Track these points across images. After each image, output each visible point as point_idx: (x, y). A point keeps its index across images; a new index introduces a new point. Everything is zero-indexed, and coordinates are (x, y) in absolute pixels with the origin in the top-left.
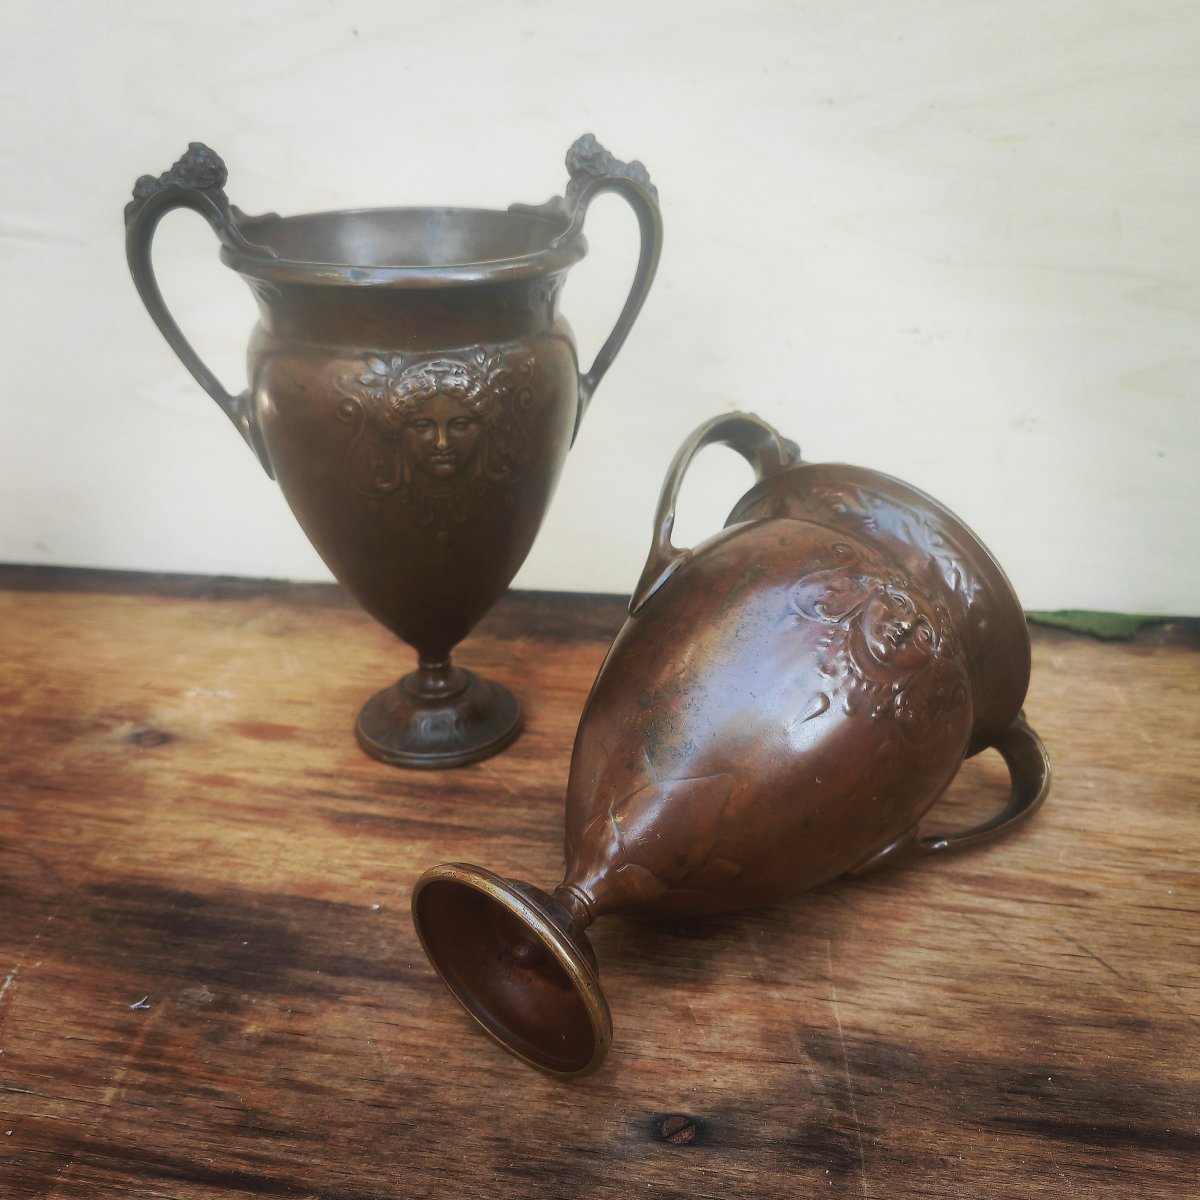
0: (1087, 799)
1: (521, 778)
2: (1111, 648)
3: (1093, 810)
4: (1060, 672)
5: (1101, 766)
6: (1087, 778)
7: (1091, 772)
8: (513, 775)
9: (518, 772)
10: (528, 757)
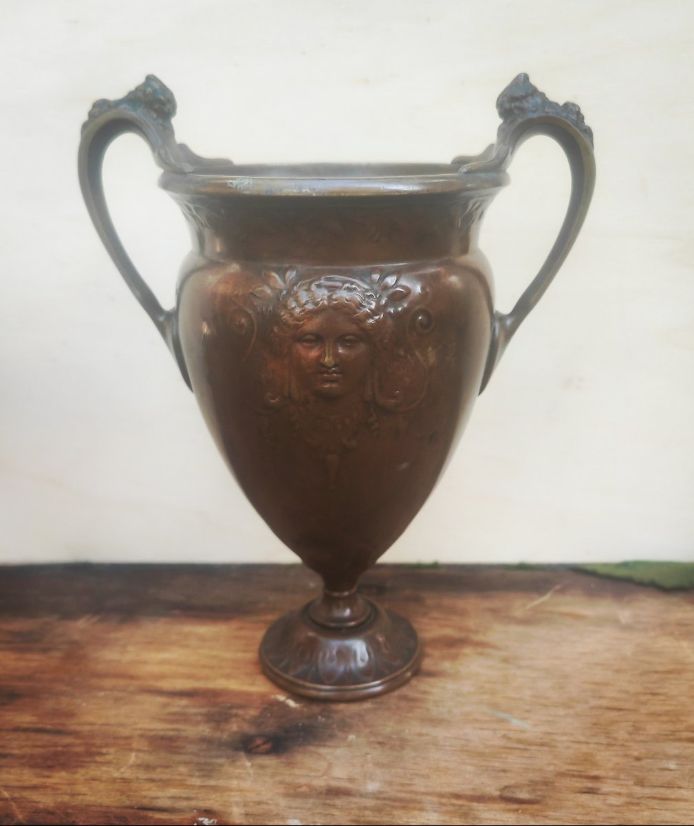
0: (670, 786)
1: (35, 796)
2: (675, 599)
3: (677, 800)
4: (628, 628)
5: (680, 740)
6: (668, 757)
7: (672, 748)
8: (26, 794)
9: (34, 788)
10: (50, 767)
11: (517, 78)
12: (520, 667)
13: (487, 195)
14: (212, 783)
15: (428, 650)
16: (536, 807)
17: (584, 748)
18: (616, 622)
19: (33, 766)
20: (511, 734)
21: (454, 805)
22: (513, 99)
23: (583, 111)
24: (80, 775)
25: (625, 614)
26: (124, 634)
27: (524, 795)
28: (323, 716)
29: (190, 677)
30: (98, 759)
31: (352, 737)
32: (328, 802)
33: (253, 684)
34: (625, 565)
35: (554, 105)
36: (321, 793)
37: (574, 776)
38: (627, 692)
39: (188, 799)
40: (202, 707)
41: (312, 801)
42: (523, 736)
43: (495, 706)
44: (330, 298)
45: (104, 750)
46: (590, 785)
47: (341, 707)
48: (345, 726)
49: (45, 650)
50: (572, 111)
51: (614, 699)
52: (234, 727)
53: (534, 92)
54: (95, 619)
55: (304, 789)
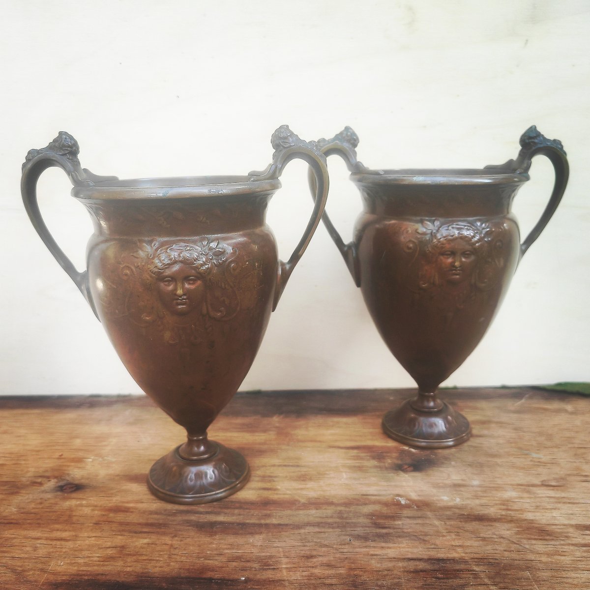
4: (573, 413)
11: (531, 127)
12: (524, 432)
13: (518, 186)
14: (393, 484)
15: (473, 426)
16: (562, 488)
17: (575, 464)
18: (566, 411)
19: (295, 480)
20: (534, 460)
21: (520, 488)
22: (530, 138)
23: (563, 144)
24: (321, 483)
25: (569, 407)
26: (302, 422)
27: (553, 483)
28: (433, 455)
29: (351, 440)
30: (326, 476)
31: (453, 463)
32: (457, 489)
33: (388, 443)
34: (559, 384)
35: (549, 140)
36: (450, 486)
37: (574, 475)
38: (585, 441)
39: (385, 490)
40: (367, 453)
41: (448, 489)
42: (540, 460)
43: (520, 448)
44: (459, 233)
45: (327, 473)
46: (584, 478)
47: (440, 451)
48: (447, 458)
49: (265, 431)
50: (557, 143)
51: (580, 444)
52: (389, 461)
53: (539, 135)
54: (281, 417)
55: (441, 485)
